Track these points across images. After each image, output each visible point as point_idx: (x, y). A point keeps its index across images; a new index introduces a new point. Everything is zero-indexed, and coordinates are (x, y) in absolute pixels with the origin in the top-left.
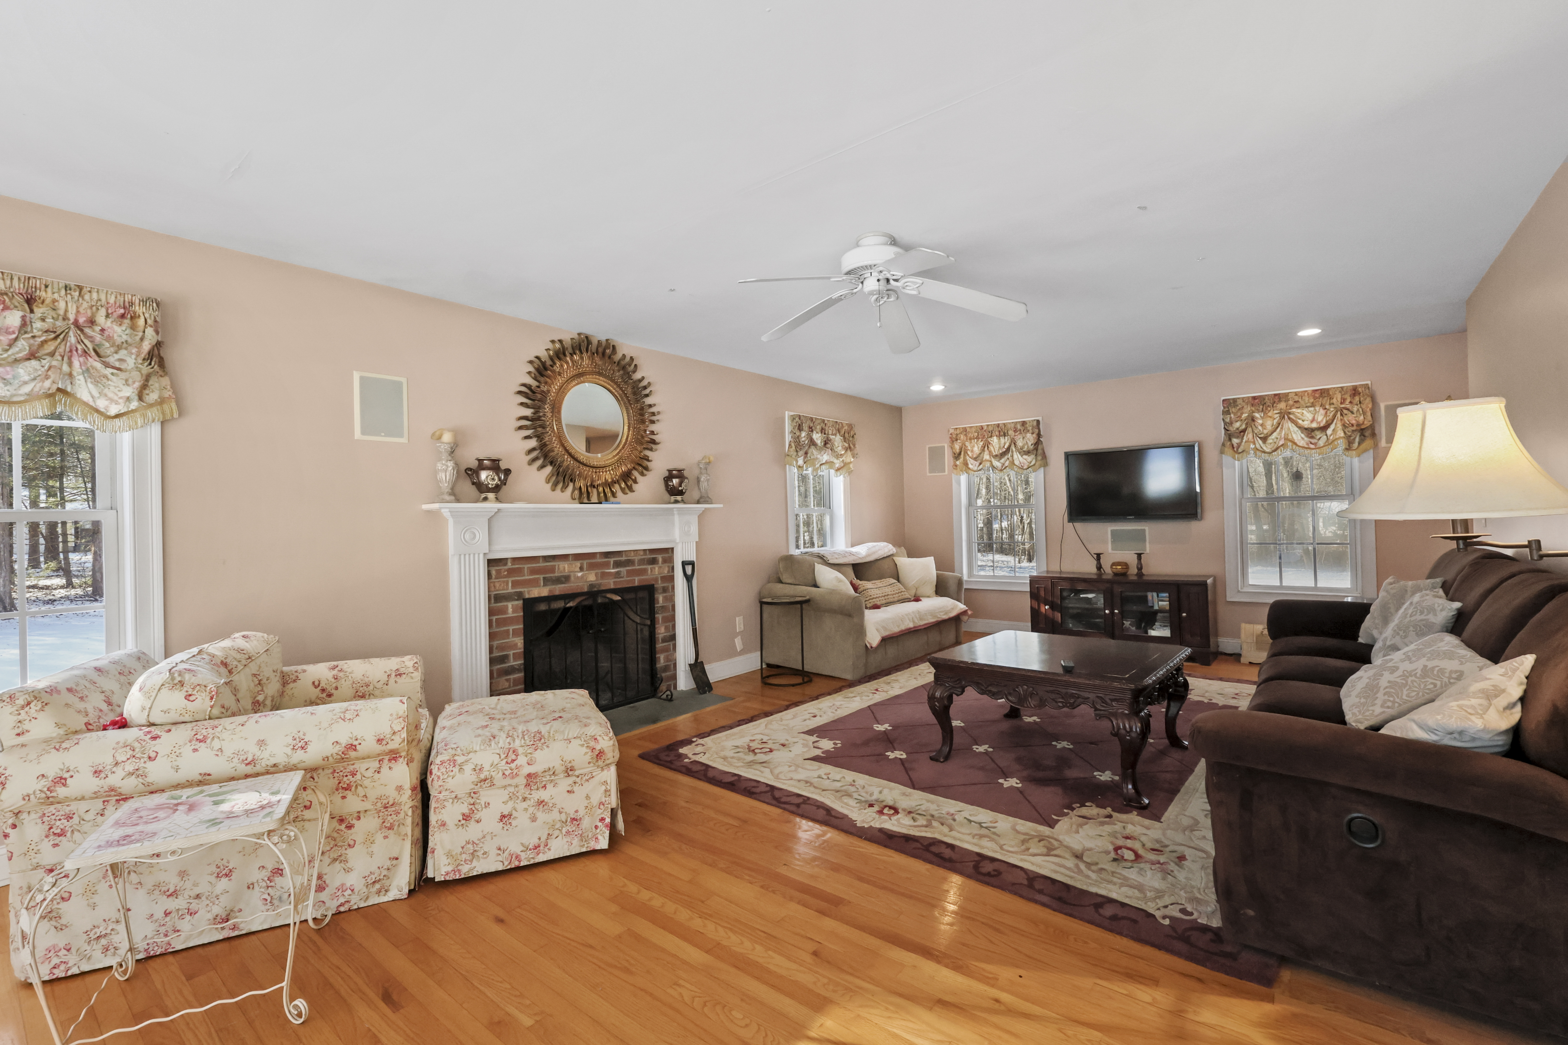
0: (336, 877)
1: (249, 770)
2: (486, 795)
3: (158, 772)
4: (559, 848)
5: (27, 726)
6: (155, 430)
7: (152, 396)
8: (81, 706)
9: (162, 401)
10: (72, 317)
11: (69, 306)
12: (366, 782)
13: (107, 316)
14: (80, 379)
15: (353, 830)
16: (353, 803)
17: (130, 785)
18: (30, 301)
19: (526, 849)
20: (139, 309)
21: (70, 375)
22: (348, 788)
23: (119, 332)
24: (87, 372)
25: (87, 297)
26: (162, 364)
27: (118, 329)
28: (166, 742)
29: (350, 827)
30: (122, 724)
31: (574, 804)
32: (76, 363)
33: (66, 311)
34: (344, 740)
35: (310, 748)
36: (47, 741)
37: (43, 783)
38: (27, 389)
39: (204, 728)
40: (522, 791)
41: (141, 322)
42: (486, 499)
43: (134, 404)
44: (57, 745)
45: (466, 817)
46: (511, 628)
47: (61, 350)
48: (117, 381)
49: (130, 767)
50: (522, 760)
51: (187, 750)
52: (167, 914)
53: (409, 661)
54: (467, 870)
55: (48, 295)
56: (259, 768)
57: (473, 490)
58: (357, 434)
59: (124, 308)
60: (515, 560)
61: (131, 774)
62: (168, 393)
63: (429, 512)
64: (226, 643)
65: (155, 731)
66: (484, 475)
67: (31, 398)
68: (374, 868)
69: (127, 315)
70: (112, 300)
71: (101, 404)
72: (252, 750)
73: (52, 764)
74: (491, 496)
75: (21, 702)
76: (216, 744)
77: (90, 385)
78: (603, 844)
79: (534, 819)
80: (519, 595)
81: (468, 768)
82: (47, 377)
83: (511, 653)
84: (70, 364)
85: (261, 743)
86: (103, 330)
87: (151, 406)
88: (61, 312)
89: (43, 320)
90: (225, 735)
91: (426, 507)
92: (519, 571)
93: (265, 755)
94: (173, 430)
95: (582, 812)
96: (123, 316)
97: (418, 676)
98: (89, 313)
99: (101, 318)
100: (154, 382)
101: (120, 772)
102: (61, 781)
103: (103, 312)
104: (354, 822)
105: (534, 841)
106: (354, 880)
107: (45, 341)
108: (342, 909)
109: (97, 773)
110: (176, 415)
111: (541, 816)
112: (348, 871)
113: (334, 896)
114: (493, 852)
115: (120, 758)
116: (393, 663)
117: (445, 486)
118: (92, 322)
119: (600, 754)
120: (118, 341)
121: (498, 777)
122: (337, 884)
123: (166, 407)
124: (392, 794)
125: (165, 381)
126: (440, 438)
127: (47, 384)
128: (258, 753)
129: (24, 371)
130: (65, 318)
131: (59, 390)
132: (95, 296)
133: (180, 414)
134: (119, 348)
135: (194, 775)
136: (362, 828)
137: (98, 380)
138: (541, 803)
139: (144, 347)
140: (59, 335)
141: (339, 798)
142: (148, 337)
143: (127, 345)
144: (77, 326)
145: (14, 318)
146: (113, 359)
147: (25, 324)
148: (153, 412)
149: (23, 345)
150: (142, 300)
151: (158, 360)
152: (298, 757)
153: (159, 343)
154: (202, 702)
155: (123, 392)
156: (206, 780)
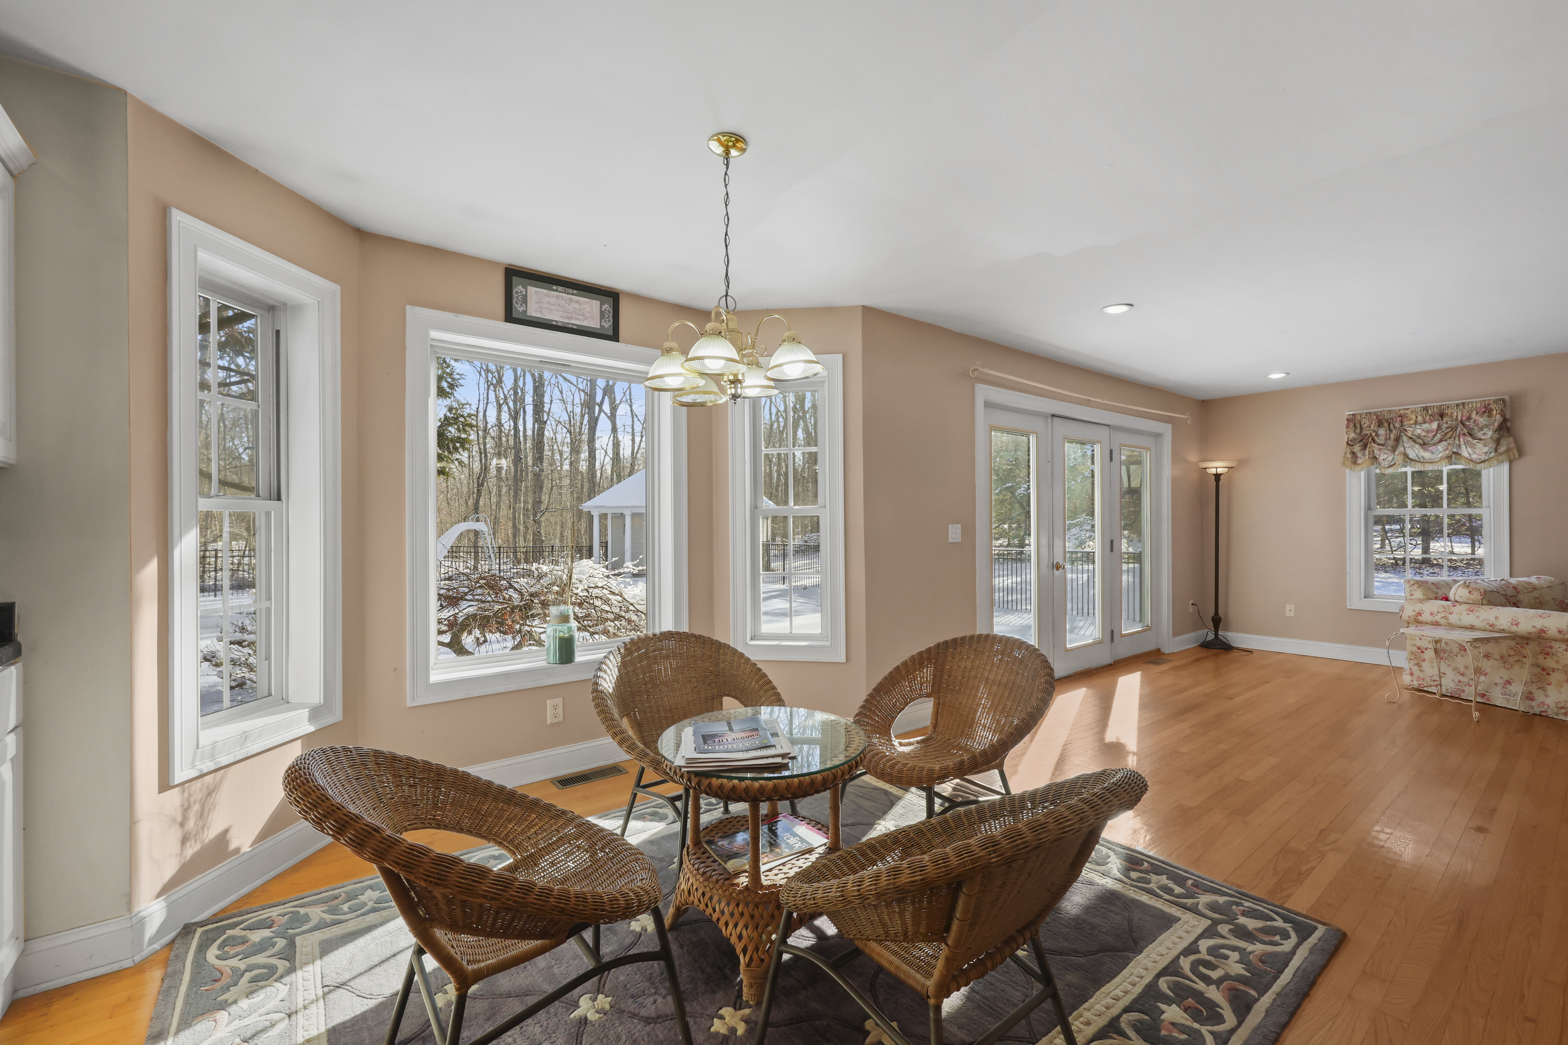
0: (1539, 697)
1: (1491, 628)
3: (1453, 619)
5: (1413, 592)
6: (1506, 467)
7: (1502, 449)
8: (1437, 590)
9: (1508, 451)
10: (1459, 418)
11: (1459, 414)
12: (1559, 654)
13: (1477, 413)
14: (1463, 447)
15: (1550, 677)
16: (1550, 663)
17: (1443, 621)
18: (1442, 416)
20: (1494, 406)
21: (1460, 446)
22: (1548, 654)
23: (1482, 420)
24: (1467, 442)
25: (1467, 407)
26: (1508, 430)
27: (1481, 419)
28: (1459, 608)
29: (1548, 674)
30: (1447, 599)
32: (1462, 440)
33: (1457, 416)
34: (1540, 626)
35: (1520, 626)
36: (1419, 599)
37: (1414, 613)
38: (1440, 455)
39: (1474, 608)
41: (1494, 412)
43: (1493, 454)
44: (1421, 601)
47: (1454, 435)
48: (1480, 445)
49: (1443, 615)
51: (1465, 613)
52: (1460, 682)
55: (1449, 411)
56: (1495, 629)
59: (1485, 407)
61: (1443, 617)
62: (1512, 445)
64: (1526, 579)
65: (1456, 604)
68: (1562, 700)
69: (1487, 410)
70: (1479, 405)
71: (1474, 456)
72: (1492, 620)
73: (1418, 607)
75: (1412, 583)
76: (1477, 614)
77: (1469, 449)
82: (1447, 449)
84: (1459, 440)
85: (1496, 618)
86: (1475, 421)
87: (1501, 454)
88: (1455, 418)
89: (1447, 423)
90: (1482, 611)
93: (1498, 623)
94: (1517, 464)
96: (1485, 412)
98: (1468, 415)
99: (1474, 416)
100: (1504, 442)
101: (1439, 616)
102: (1419, 614)
103: (1475, 412)
104: (1551, 672)
106: (1549, 701)
107: (1448, 433)
108: (1543, 714)
109: (1432, 614)
110: (1517, 456)
112: (1547, 696)
113: (1539, 706)
115: (1440, 611)
118: (1469, 418)
120: (1481, 425)
122: (1541, 701)
123: (1511, 453)
125: (1511, 440)
127: (1447, 452)
128: (1495, 622)
129: (1440, 447)
130: (1457, 419)
131: (1454, 452)
132: (1470, 406)
133: (1522, 455)
134: (1482, 429)
135: (1467, 625)
136: (1555, 677)
137: (1472, 446)
139: (1496, 425)
140: (1453, 429)
141: (1541, 657)
142: (1499, 418)
143: (1487, 426)
144: (1462, 422)
145: (1435, 425)
146: (1480, 435)
147: (1439, 426)
148: (1503, 457)
149: (1439, 436)
150: (1495, 402)
151: (1505, 429)
152: (1514, 628)
153: (1505, 420)
154: (1476, 596)
155: (1486, 449)
156: (1472, 628)
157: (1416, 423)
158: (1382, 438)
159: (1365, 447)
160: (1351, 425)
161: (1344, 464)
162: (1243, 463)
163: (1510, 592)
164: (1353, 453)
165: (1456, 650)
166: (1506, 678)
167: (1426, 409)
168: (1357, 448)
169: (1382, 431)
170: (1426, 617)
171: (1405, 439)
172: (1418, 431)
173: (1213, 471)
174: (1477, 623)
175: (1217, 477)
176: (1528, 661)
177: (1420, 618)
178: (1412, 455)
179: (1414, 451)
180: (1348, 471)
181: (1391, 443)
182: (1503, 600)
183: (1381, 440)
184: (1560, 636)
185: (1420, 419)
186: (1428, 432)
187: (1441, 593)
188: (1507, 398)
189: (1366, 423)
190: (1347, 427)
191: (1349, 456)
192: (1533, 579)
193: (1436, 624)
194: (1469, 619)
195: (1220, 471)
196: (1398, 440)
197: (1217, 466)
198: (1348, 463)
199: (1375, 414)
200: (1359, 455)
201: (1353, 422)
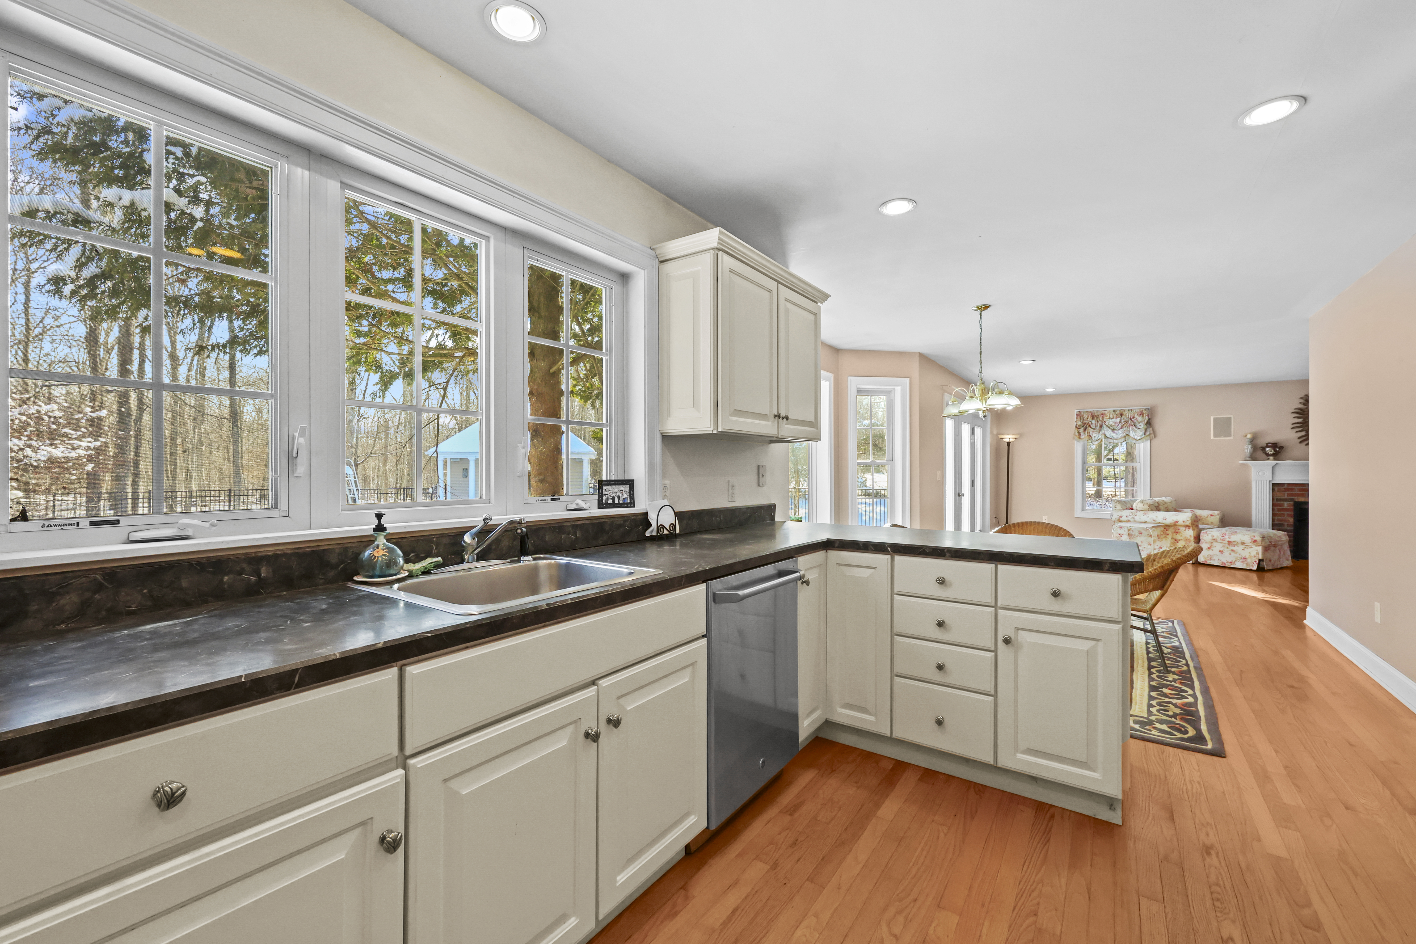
1: (1153, 522)
2: (1215, 544)
3: (1137, 518)
4: (1238, 565)
5: (1116, 506)
6: (1148, 442)
7: (1148, 433)
8: (1126, 505)
9: (1150, 434)
11: (1129, 415)
12: (1183, 533)
14: (1131, 432)
16: (1178, 537)
17: (1132, 520)
18: (1122, 415)
19: (1228, 562)
20: (1144, 412)
21: (1129, 431)
22: (1177, 532)
23: (1140, 419)
24: (1133, 430)
28: (1139, 513)
29: (1178, 542)
30: (1133, 509)
31: (1245, 553)
32: (1130, 428)
34: (1175, 520)
35: (1166, 520)
37: (1118, 517)
39: (1146, 512)
40: (1227, 545)
41: (1144, 415)
42: (1269, 459)
43: (1143, 436)
44: (1120, 510)
45: (1209, 548)
46: (1286, 513)
47: (1127, 426)
48: (1139, 431)
50: (1227, 537)
51: (1143, 515)
53: (1216, 512)
54: (1209, 562)
55: (1125, 413)
56: (1155, 522)
57: (1264, 456)
58: (1212, 437)
59: (1140, 412)
60: (1289, 484)
61: (1132, 518)
62: (1151, 432)
63: (1243, 464)
64: (1160, 498)
65: (1137, 511)
66: (1267, 449)
67: (1121, 438)
69: (1142, 414)
70: (1138, 411)
71: (1136, 437)
72: (1155, 518)
73: (1120, 513)
74: (1271, 458)
77: (1133, 433)
78: (1255, 568)
79: (1230, 554)
80: (1292, 500)
81: (1210, 535)
82: (1124, 432)
83: (1286, 523)
86: (1136, 419)
89: (1124, 419)
90: (1149, 514)
91: (1241, 462)
92: (1292, 489)
94: (1154, 441)
95: (1247, 557)
97: (1218, 517)
98: (1133, 415)
99: (1136, 416)
100: (1148, 430)
101: (1130, 517)
102: (1121, 517)
103: (1136, 414)
105: (1230, 561)
107: (1124, 424)
109: (1126, 517)
110: (1153, 437)
111: (1233, 554)
114: (1217, 560)
115: (1130, 515)
116: (1210, 512)
117: (1248, 455)
118: (1134, 417)
119: (1255, 541)
120: (1139, 421)
121: (1219, 540)
123: (1151, 436)
124: (1189, 537)
125: (1151, 429)
126: (1246, 436)
127: (1124, 434)
129: (1121, 431)
130: (1128, 417)
131: (1127, 435)
132: (1134, 411)
133: (1155, 437)
134: (1139, 423)
135: (1143, 521)
137: (1135, 432)
138: (1233, 550)
139: (1146, 421)
140: (1126, 422)
141: (1175, 534)
142: (1147, 418)
143: (1141, 422)
144: (1131, 419)
145: (1118, 420)
146: (1138, 426)
147: (1120, 421)
148: (1148, 437)
149: (1120, 426)
150: (1145, 409)
151: (1149, 423)
152: (1164, 522)
153: (1149, 419)
154: (1146, 507)
155: (1141, 433)
156: (1145, 522)
157: (1109, 418)
158: (1094, 425)
159: (1085, 430)
160: (1079, 417)
161: (1074, 438)
162: (1021, 435)
163: (1157, 505)
164: (1079, 433)
165: (1137, 534)
166: (1160, 546)
167: (1114, 411)
168: (1081, 430)
169: (1094, 422)
170: (1124, 518)
171: (1104, 426)
172: (1111, 423)
173: (1008, 440)
174: (1148, 520)
175: (1009, 443)
176: (1170, 537)
177: (1121, 519)
178: (1108, 435)
179: (1109, 433)
180: (1075, 442)
181: (1098, 427)
182: (1155, 508)
183: (1093, 426)
184: (1183, 524)
185: (1111, 416)
186: (1115, 423)
187: (1129, 506)
188: (1149, 407)
189: (1085, 417)
190: (1077, 418)
191: (1077, 434)
192: (1164, 498)
193: (1129, 521)
194: (1144, 518)
195: (1011, 440)
196: (1101, 426)
197: (1008, 438)
198: (1077, 438)
199: (1090, 412)
200: (1082, 434)
201: (1079, 415)
